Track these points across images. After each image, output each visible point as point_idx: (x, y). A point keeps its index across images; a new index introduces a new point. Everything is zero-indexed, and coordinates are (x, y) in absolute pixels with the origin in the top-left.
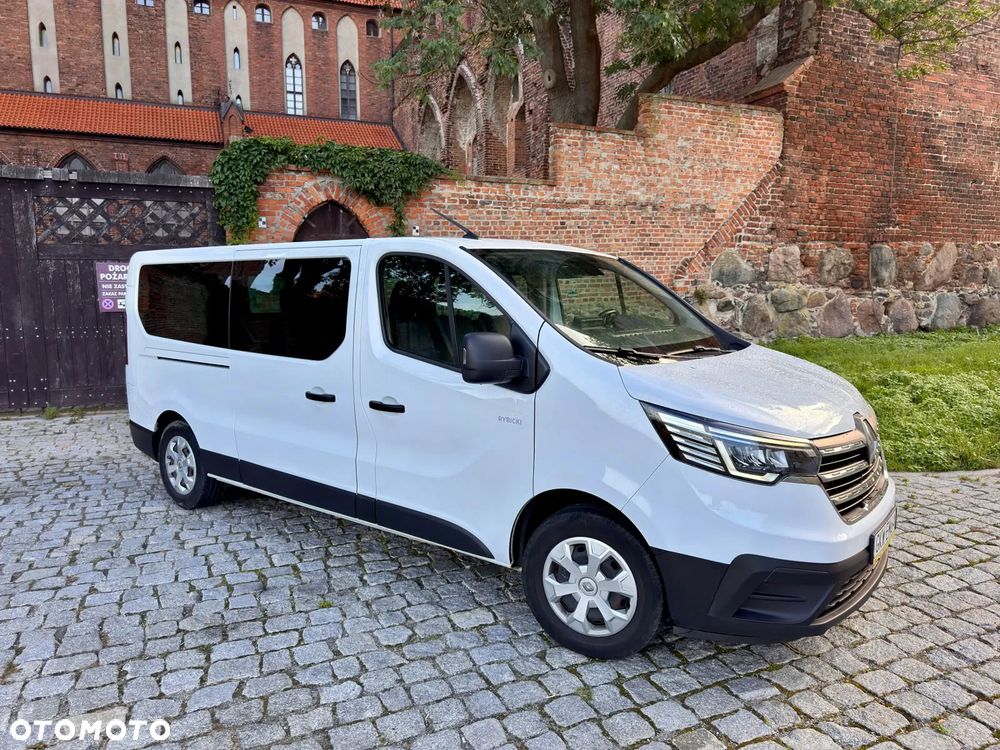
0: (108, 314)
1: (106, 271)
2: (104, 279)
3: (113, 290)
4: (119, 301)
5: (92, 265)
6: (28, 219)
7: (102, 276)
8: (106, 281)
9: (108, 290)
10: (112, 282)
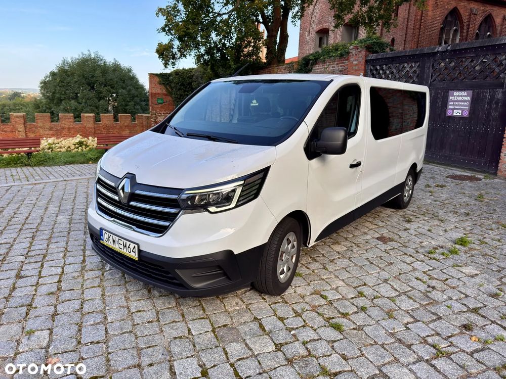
0: (449, 117)
1: (453, 96)
2: (451, 99)
3: (453, 105)
4: (455, 111)
5: (448, 92)
6: (429, 71)
7: (451, 98)
8: (452, 101)
9: (451, 105)
10: (454, 101)
